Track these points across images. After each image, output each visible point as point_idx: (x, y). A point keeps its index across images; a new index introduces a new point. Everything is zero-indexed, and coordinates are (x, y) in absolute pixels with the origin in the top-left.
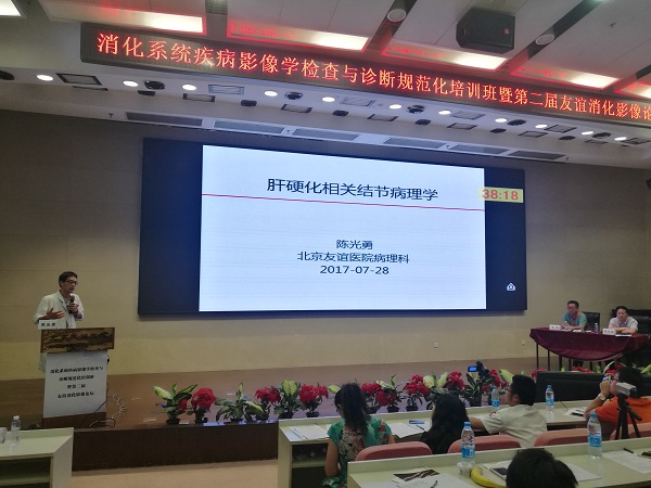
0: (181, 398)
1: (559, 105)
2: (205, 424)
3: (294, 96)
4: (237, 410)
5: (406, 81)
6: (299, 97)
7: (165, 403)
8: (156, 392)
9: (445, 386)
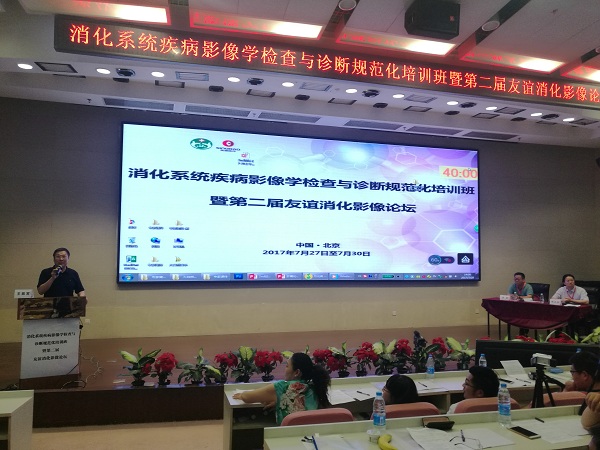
0: (146, 361)
1: (507, 88)
3: (255, 82)
4: (197, 373)
5: (360, 67)
6: (260, 83)
7: (131, 367)
8: (123, 356)
9: (393, 353)
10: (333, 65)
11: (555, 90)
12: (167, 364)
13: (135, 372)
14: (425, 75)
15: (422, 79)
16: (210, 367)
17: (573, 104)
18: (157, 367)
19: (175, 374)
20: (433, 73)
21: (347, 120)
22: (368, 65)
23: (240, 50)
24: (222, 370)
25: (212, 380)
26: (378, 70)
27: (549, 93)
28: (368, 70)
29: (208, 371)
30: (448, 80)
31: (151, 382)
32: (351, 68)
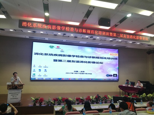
0: (36, 100)
1: (123, 36)
2: (42, 106)
3: (64, 34)
4: (48, 103)
6: (66, 34)
7: (33, 101)
8: (31, 98)
9: (95, 99)
10: (82, 31)
11: (134, 37)
12: (42, 100)
13: (34, 102)
14: (104, 33)
15: (103, 34)
16: (51, 101)
17: (139, 40)
18: (39, 101)
19: (43, 103)
20: (106, 33)
21: (87, 42)
22: (91, 31)
23: (61, 27)
24: (54, 102)
25: (52, 104)
26: (93, 32)
27: (133, 38)
28: (90, 32)
29: (51, 102)
30: (109, 34)
31: (38, 105)
32: (87, 32)
